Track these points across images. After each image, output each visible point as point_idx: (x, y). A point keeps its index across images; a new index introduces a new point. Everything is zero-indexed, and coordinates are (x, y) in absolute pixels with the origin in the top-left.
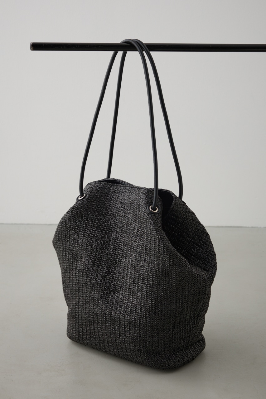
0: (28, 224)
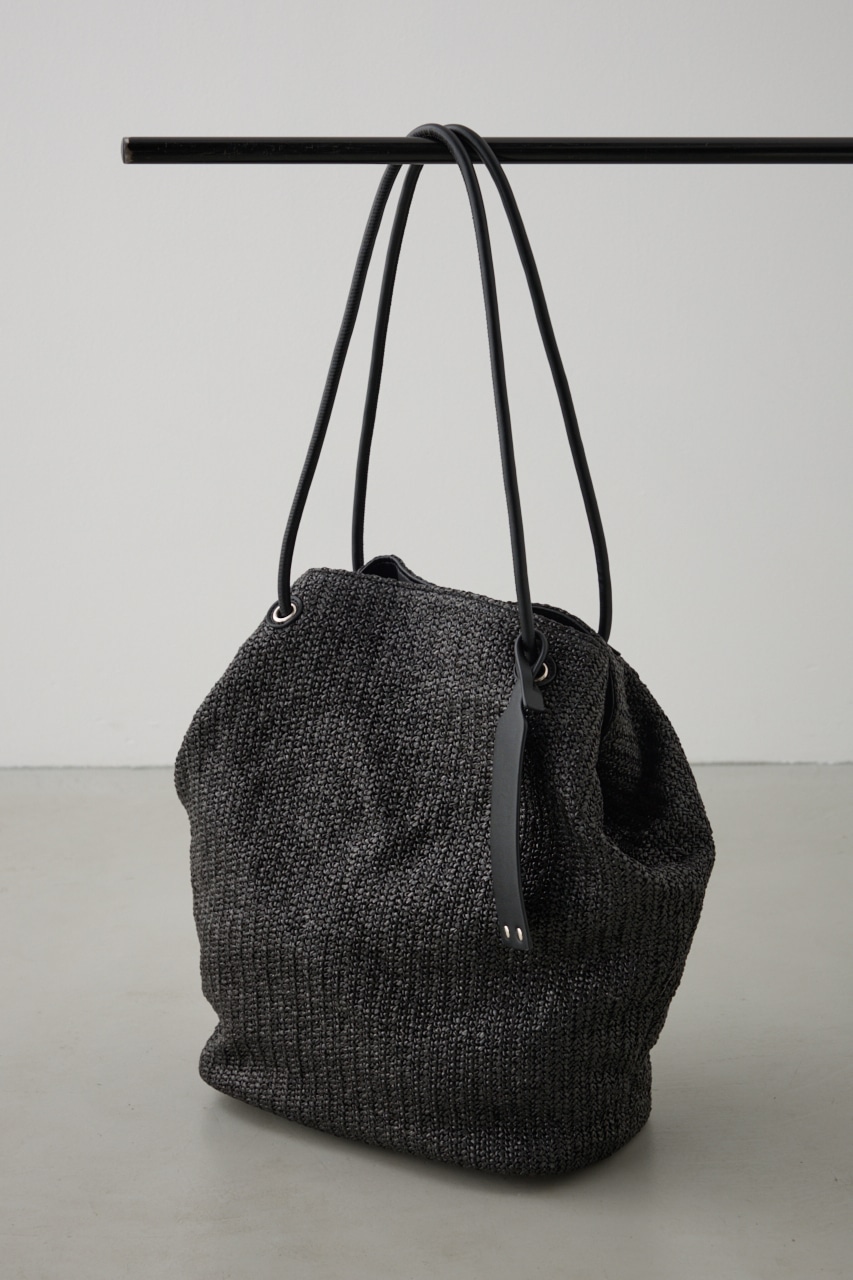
0: (69, 768)
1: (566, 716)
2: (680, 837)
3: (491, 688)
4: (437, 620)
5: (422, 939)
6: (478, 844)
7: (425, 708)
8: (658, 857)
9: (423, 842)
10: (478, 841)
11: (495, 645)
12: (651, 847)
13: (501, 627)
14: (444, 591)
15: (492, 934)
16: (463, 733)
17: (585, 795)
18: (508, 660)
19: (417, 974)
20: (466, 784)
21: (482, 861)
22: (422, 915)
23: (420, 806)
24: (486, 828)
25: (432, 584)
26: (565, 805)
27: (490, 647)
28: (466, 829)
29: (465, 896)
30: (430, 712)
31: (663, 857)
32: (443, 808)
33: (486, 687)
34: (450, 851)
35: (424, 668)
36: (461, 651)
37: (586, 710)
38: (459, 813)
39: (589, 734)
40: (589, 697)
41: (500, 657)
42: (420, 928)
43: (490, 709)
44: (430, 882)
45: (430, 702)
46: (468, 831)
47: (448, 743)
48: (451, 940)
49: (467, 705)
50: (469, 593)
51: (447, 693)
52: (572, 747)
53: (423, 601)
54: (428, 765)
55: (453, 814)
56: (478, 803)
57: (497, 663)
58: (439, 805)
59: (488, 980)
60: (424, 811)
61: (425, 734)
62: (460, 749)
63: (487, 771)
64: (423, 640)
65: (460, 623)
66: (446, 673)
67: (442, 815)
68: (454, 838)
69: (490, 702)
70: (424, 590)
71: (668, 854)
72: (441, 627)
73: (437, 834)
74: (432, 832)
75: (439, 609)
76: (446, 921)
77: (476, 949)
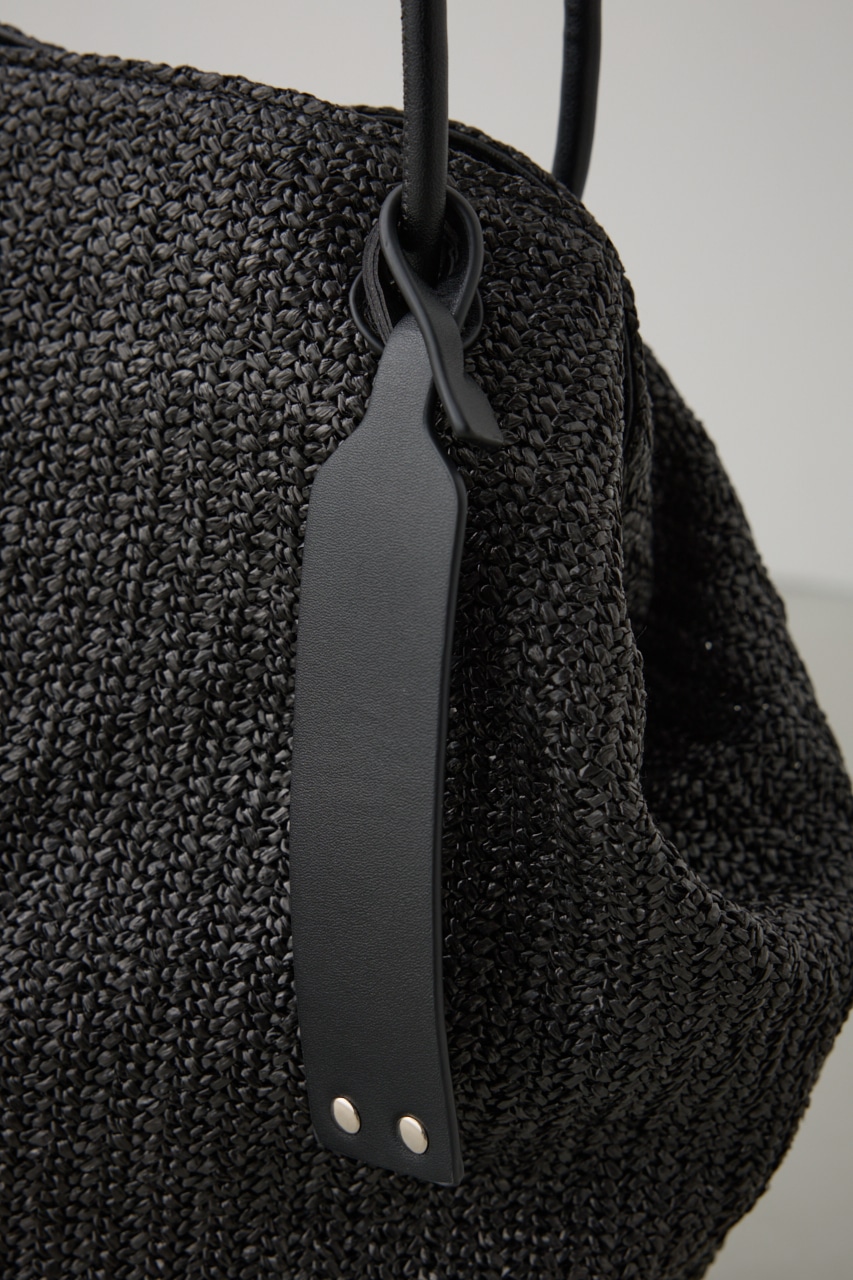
1: (531, 457)
2: (785, 799)
3: (273, 364)
4: (74, 155)
5: (47, 1126)
6: (213, 841)
7: (37, 419)
8: (728, 858)
9: (36, 828)
10: (213, 831)
11: (282, 229)
12: (709, 828)
13: (303, 171)
14: (96, 68)
15: (266, 1117)
16: (165, 500)
17: (610, 708)
18: (329, 275)
19: (26, 1223)
20: (171, 656)
21: (227, 893)
22: (45, 1057)
23: (24, 718)
24: (237, 793)
25: (53, 48)
26: (543, 743)
27: (268, 235)
28: (170, 794)
29: (181, 1005)
30: (56, 433)
31: (739, 858)
32: (97, 727)
33: (257, 360)
34: (122, 858)
35: (33, 299)
36: (162, 249)
37: (587, 437)
38: (149, 744)
39: (603, 513)
40: (591, 395)
41: (300, 266)
42: (39, 1095)
43: (267, 429)
44: (63, 957)
45: (53, 404)
46: (179, 799)
47: (115, 532)
48: (140, 1131)
49: (184, 414)
50: (188, 71)
51: (111, 377)
52: (555, 558)
53: (28, 96)
54: (48, 595)
55: (130, 744)
56: (211, 714)
57: (293, 285)
58: (86, 716)
59: (243, 1243)
60: (38, 735)
61: (39, 499)
62: (154, 550)
63: (243, 620)
64: (31, 215)
65: (157, 164)
66: (108, 315)
67: (94, 747)
68: (133, 819)
69: (269, 407)
70: (31, 64)
71: (753, 847)
72: (91, 175)
73: (80, 804)
74: (62, 801)
75: (79, 121)
76: (123, 1075)
77: (214, 1156)
